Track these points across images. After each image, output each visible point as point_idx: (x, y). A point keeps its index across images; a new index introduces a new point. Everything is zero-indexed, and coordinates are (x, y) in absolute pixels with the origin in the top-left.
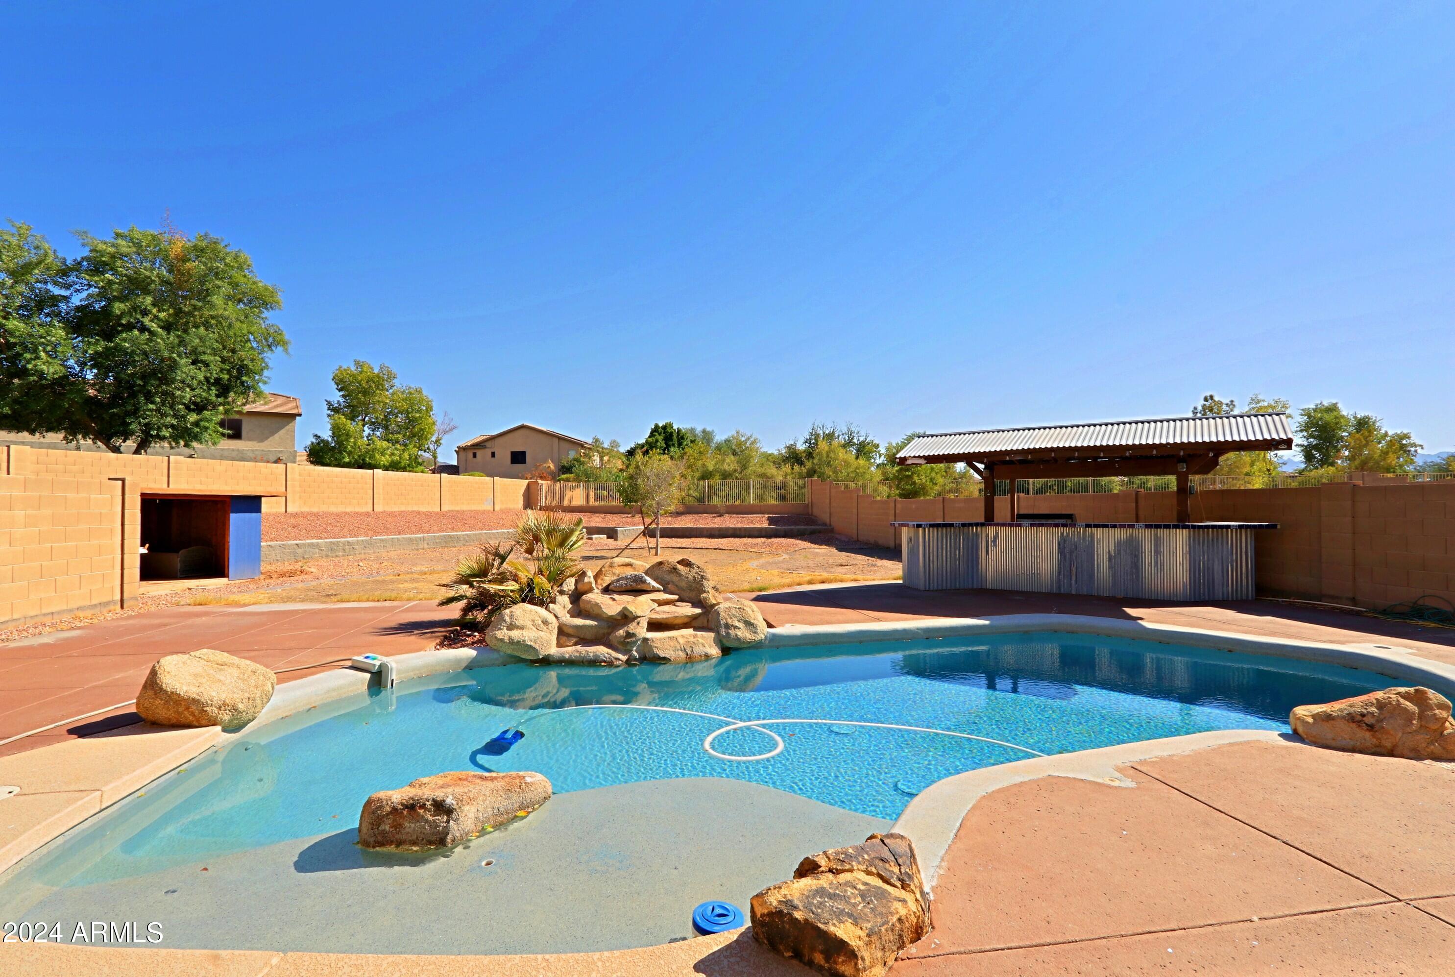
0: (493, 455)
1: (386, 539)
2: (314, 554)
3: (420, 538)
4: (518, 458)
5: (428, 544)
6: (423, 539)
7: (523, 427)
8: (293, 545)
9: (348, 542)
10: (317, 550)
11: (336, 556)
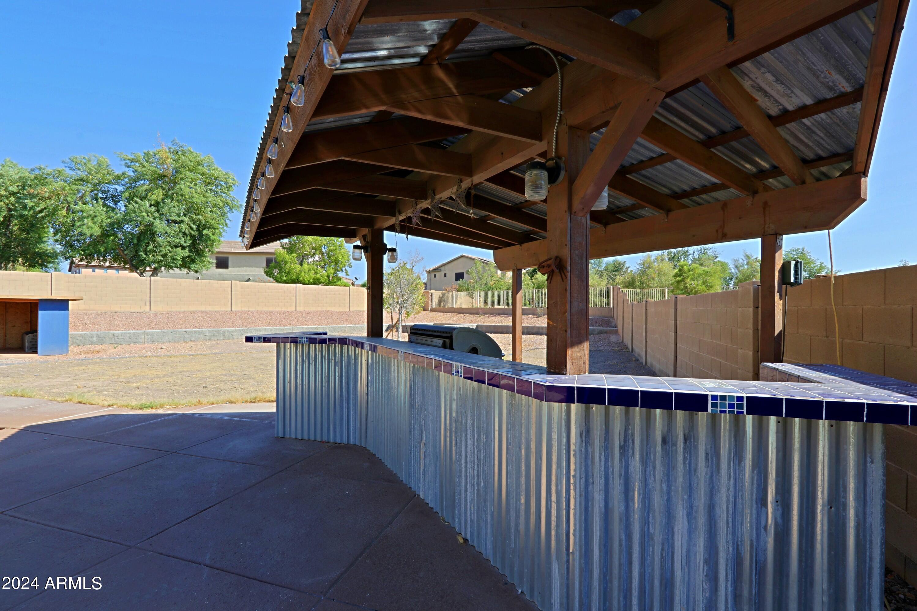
0: (445, 275)
4: (459, 276)
7: (462, 257)
8: (183, 332)
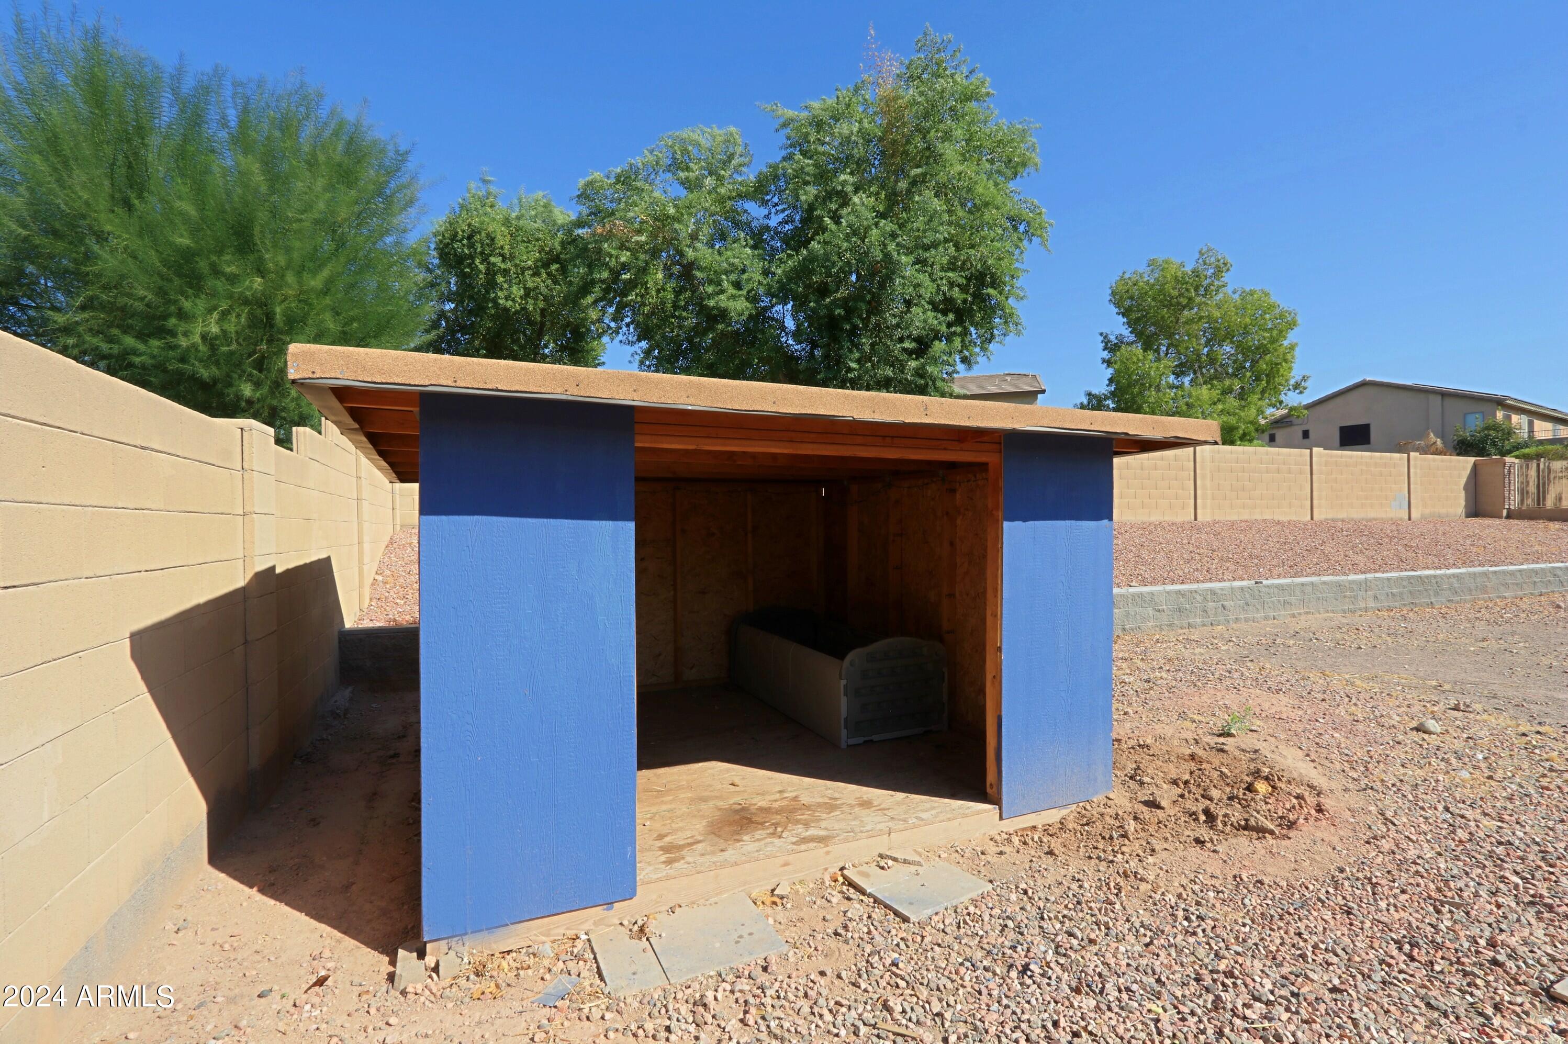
0: (1306, 435)
1: (1289, 585)
2: (1144, 619)
3: (1359, 583)
5: (1375, 597)
6: (1366, 584)
7: (1364, 384)
9: (1213, 592)
10: (1150, 611)
11: (1190, 625)
